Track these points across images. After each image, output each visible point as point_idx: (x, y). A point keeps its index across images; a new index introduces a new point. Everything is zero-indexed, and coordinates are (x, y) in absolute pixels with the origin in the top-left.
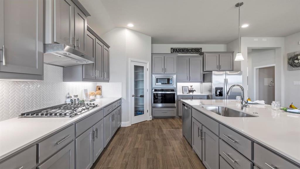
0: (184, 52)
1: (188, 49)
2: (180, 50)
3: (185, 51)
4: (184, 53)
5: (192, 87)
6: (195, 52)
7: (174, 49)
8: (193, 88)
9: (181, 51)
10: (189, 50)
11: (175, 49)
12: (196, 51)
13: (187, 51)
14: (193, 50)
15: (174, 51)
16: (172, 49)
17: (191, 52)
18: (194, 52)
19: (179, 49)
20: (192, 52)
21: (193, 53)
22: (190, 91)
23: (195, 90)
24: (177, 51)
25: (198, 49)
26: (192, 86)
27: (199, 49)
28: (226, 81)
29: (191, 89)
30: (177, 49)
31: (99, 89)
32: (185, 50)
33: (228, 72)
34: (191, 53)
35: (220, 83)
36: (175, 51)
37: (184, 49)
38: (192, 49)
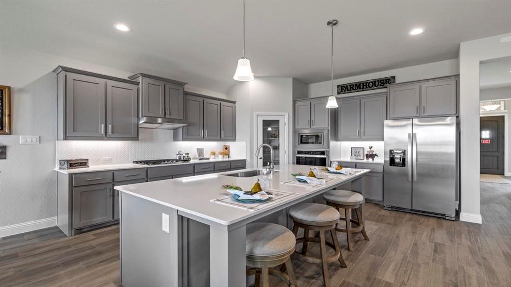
0: (360, 88)
1: (366, 83)
2: (352, 86)
3: (362, 87)
4: (360, 90)
5: (371, 149)
6: (380, 85)
7: (341, 87)
8: (373, 151)
9: (354, 88)
10: (369, 84)
11: (344, 87)
12: (382, 84)
13: (365, 87)
14: (377, 83)
15: (342, 89)
16: (338, 86)
17: (372, 86)
18: (379, 87)
19: (350, 86)
20: (375, 86)
21: (376, 88)
22: (368, 156)
23: (376, 155)
24: (348, 89)
25: (386, 80)
26: (372, 147)
27: (389, 79)
28: (412, 137)
29: (369, 152)
30: (347, 86)
31: (226, 149)
32: (362, 85)
33: (416, 121)
34: (373, 88)
35: (400, 142)
36: (344, 89)
37: (360, 85)
38: (375, 82)
